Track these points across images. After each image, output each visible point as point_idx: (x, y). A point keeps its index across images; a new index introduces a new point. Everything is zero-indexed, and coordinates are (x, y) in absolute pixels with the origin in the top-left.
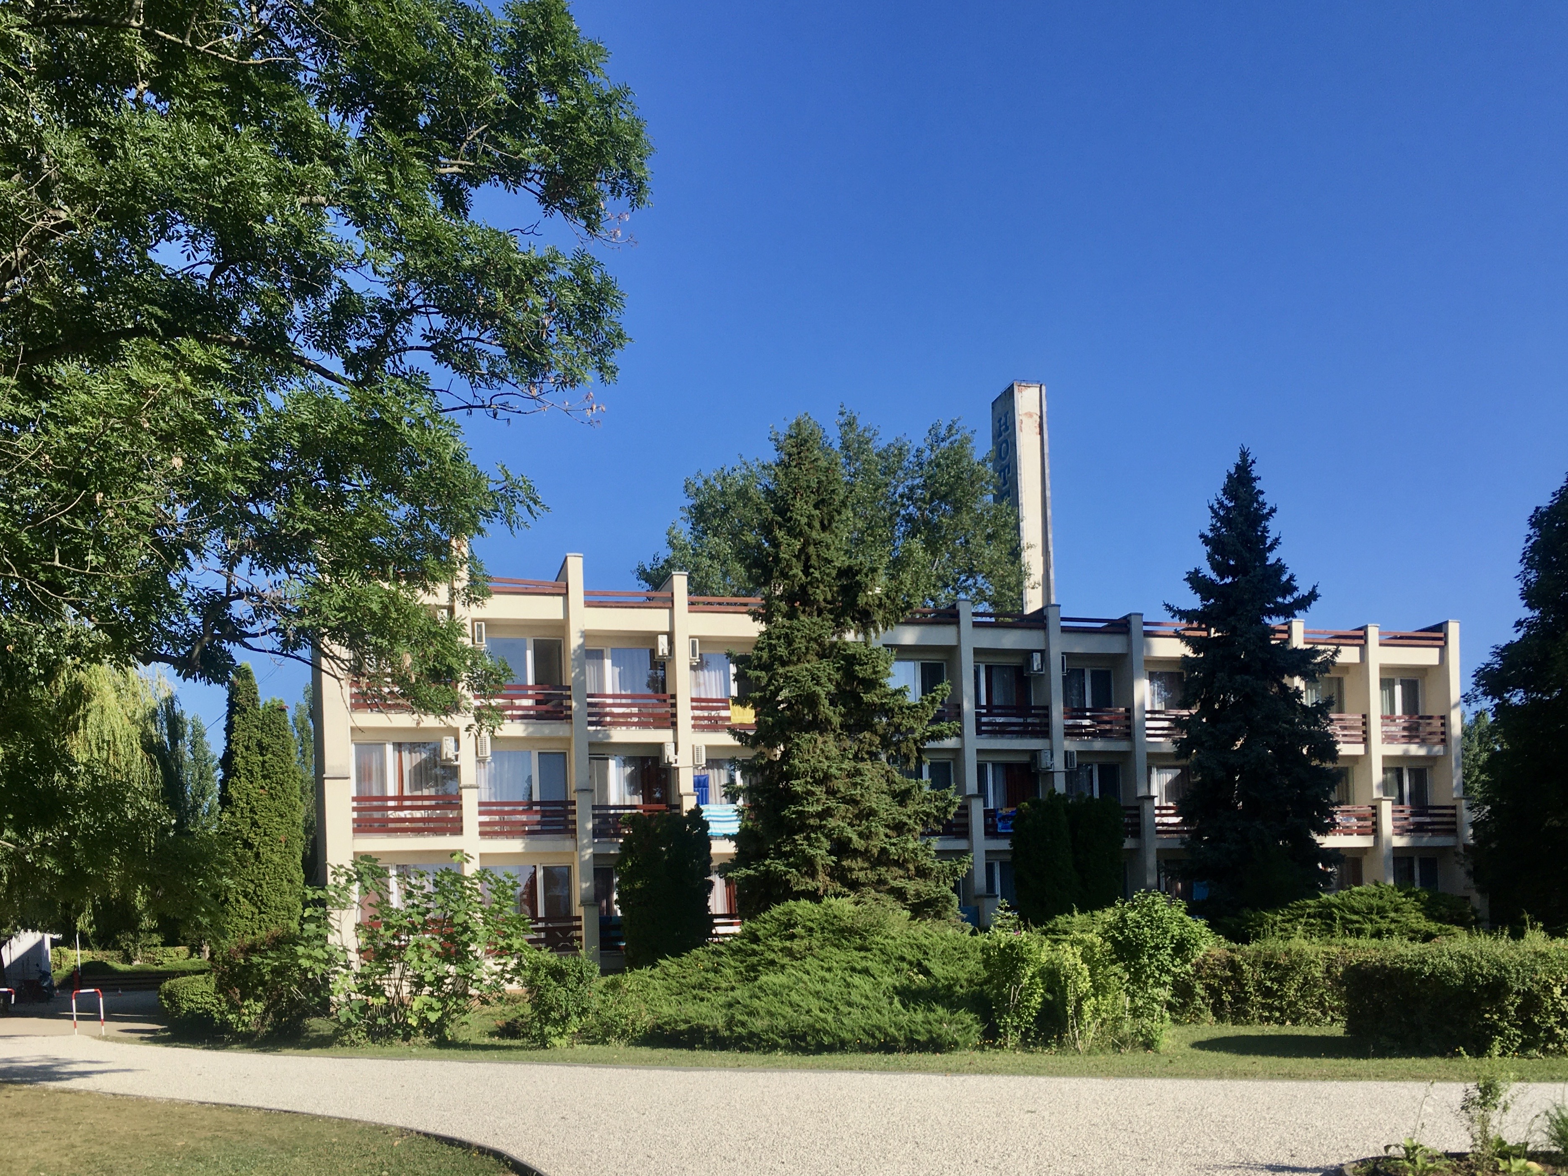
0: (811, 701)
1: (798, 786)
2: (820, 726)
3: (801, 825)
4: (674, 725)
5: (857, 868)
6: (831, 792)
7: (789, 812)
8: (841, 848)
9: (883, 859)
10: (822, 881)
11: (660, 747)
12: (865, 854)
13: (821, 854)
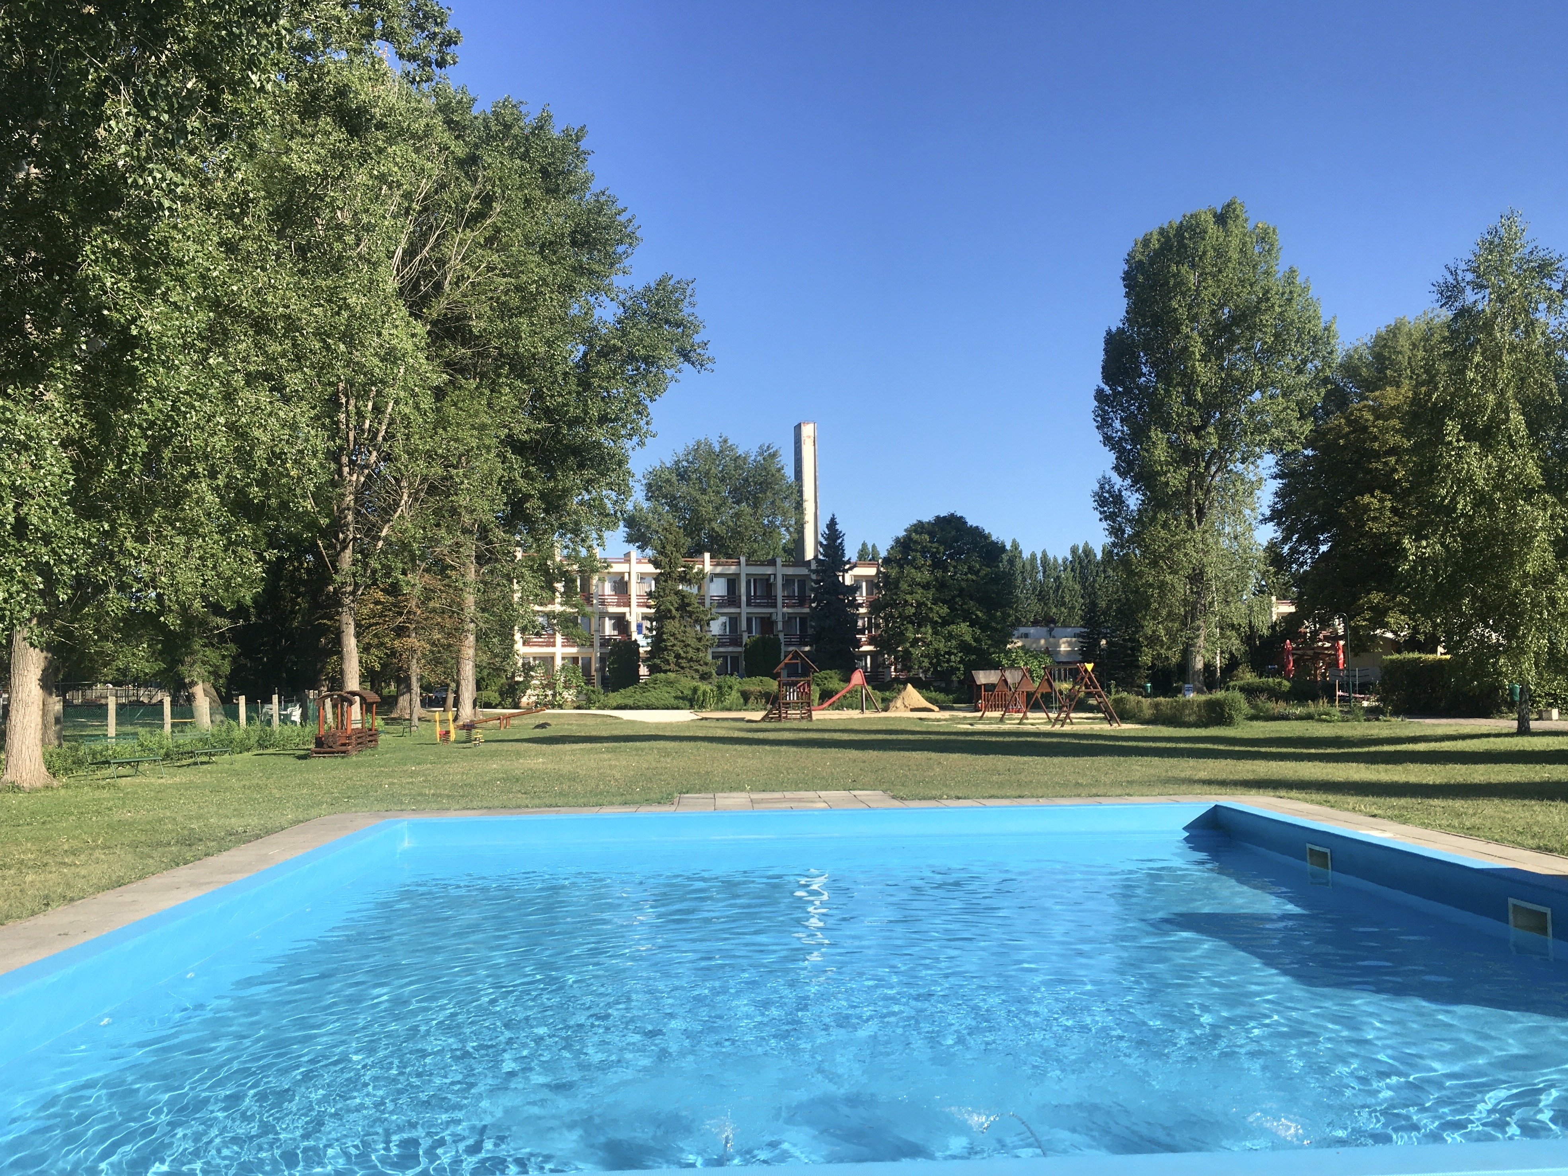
0: (670, 611)
1: (665, 637)
2: (674, 618)
3: (665, 649)
4: (630, 606)
5: (683, 662)
6: (676, 639)
7: (663, 645)
8: (678, 656)
9: (691, 660)
10: (672, 666)
11: (624, 614)
12: (686, 658)
13: (672, 658)
